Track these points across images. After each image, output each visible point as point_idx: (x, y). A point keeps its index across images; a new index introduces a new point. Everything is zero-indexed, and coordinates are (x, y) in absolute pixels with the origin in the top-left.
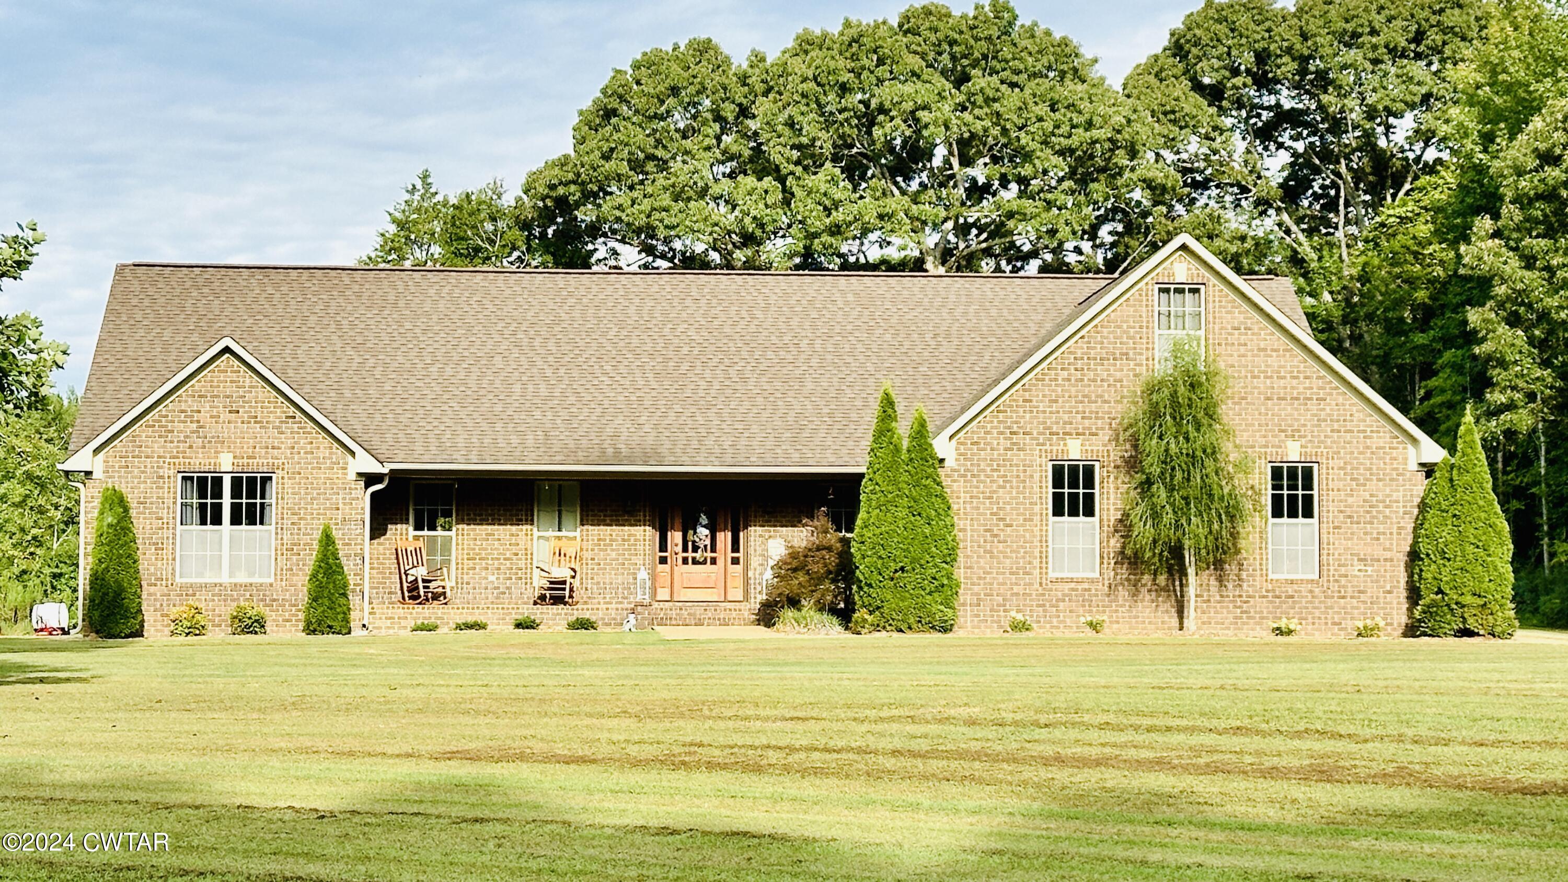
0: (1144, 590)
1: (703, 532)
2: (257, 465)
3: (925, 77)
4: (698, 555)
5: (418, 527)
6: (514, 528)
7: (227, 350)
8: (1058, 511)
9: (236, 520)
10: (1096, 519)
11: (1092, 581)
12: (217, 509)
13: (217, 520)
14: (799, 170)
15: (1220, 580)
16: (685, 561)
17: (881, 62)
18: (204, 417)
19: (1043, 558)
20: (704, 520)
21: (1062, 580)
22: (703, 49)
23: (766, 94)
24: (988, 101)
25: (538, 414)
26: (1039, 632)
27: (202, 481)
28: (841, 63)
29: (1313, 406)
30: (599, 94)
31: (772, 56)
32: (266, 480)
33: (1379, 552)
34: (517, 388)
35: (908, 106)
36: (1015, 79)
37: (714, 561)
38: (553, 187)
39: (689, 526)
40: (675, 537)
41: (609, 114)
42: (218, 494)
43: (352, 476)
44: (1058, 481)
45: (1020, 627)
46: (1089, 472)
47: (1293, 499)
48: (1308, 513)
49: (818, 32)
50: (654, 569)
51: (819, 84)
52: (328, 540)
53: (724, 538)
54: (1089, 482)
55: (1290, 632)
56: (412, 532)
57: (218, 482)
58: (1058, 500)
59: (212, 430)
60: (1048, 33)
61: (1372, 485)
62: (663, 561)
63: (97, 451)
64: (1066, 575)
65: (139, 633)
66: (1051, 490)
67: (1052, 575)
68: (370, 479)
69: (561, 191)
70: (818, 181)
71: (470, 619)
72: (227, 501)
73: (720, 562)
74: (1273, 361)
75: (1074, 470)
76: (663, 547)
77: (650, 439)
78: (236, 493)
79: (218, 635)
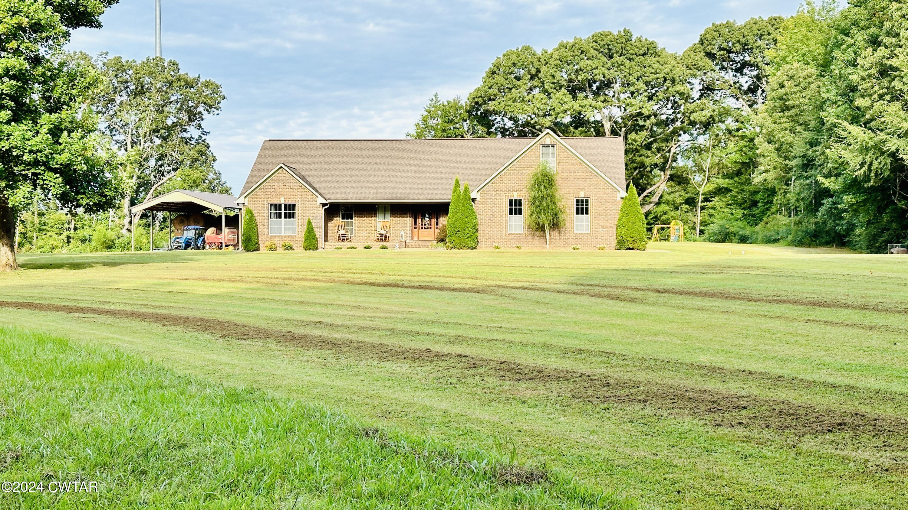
0: (536, 237)
1: (427, 219)
2: (291, 201)
3: (598, 57)
4: (426, 227)
5: (343, 219)
6: (371, 219)
7: (281, 167)
8: (511, 213)
9: (286, 217)
10: (522, 216)
11: (521, 234)
12: (280, 214)
13: (280, 217)
14: (555, 91)
15: (559, 233)
16: (422, 228)
17: (582, 52)
18: (276, 187)
19: (506, 226)
20: (427, 216)
21: (512, 234)
22: (527, 48)
23: (545, 65)
24: (619, 65)
25: (376, 185)
26: (502, 250)
27: (276, 206)
28: (569, 54)
29: (588, 181)
30: (491, 66)
31: (550, 51)
32: (294, 206)
33: (608, 225)
34: (372, 177)
35: (589, 68)
36: (631, 57)
37: (431, 228)
38: (474, 99)
39: (423, 217)
40: (419, 221)
41: (494, 73)
42: (280, 209)
43: (318, 204)
44: (511, 204)
45: (497, 248)
46: (520, 202)
47: (582, 209)
48: (587, 213)
49: (565, 42)
50: (412, 230)
51: (561, 61)
52: (309, 223)
53: (434, 221)
54: (520, 204)
55: (577, 249)
56: (341, 220)
57: (280, 206)
58: (511, 210)
59: (278, 190)
60: (646, 40)
61: (606, 205)
62: (415, 228)
63: (245, 197)
64: (513, 232)
65: (257, 250)
66: (509, 207)
67: (509, 232)
68: (324, 205)
69: (476, 100)
70: (560, 94)
71: (351, 246)
72: (283, 211)
73: (433, 228)
74: (577, 167)
75: (516, 201)
76: (415, 224)
77: (407, 192)
78: (286, 209)
79: (280, 250)
